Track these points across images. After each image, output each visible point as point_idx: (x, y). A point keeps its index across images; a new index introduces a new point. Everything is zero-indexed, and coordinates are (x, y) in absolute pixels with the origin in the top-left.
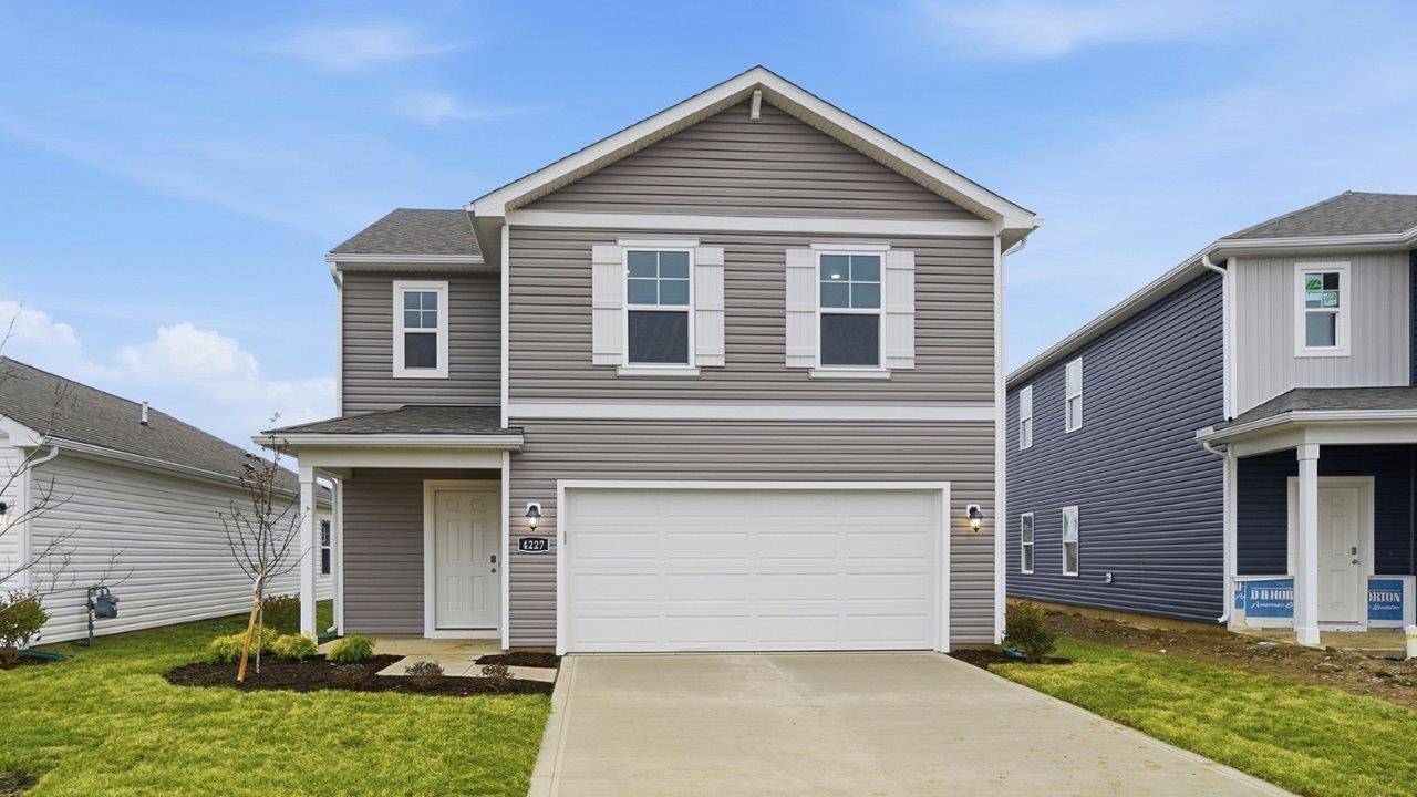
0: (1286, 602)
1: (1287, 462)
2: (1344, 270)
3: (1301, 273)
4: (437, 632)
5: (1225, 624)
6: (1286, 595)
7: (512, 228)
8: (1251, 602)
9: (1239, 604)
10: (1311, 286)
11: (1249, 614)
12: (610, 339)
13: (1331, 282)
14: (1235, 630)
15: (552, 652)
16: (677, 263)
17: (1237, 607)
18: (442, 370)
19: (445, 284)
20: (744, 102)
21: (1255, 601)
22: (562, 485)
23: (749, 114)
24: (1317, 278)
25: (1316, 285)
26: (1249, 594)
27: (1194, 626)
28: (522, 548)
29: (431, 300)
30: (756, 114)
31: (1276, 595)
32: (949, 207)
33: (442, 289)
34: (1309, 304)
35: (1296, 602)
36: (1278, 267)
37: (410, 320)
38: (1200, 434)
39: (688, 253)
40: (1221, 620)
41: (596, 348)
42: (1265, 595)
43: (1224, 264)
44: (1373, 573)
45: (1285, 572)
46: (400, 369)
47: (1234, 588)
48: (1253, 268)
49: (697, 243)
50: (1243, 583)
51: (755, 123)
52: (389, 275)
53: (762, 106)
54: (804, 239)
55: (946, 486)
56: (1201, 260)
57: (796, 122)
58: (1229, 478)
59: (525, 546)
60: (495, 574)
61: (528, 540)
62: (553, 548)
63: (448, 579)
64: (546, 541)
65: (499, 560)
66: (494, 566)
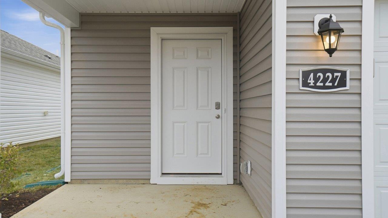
4: (163, 177)
28: (305, 84)
59: (311, 82)
60: (220, 120)
61: (315, 72)
62: (356, 83)
63: (173, 125)
64: (344, 74)
65: (223, 106)
66: (219, 112)
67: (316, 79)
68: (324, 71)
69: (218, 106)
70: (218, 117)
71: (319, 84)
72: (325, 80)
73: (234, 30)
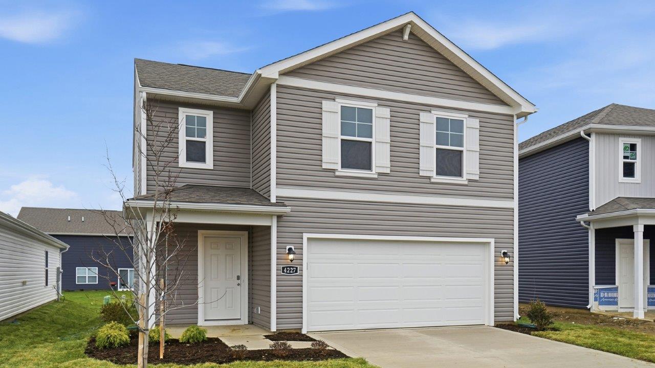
0: (615, 298)
1: (628, 232)
2: (638, 141)
3: (622, 142)
4: (207, 322)
5: (589, 309)
6: (615, 295)
7: (278, 86)
8: (601, 298)
9: (596, 300)
10: (625, 149)
11: (601, 304)
12: (332, 155)
13: (633, 147)
14: (594, 312)
15: (299, 331)
16: (367, 115)
17: (595, 301)
18: (209, 164)
19: (211, 112)
20: (400, 30)
21: (602, 298)
22: (306, 236)
23: (402, 37)
24: (627, 145)
25: (627, 149)
26: (600, 295)
27: (568, 310)
28: (283, 272)
29: (202, 121)
30: (406, 37)
31: (610, 295)
32: (493, 98)
33: (209, 115)
34: (625, 157)
35: (619, 298)
36: (612, 138)
37: (189, 133)
38: (579, 217)
39: (372, 110)
40: (588, 307)
41: (324, 158)
42: (606, 295)
43: (589, 135)
44: (649, 284)
45: (614, 284)
46: (183, 162)
47: (594, 292)
48: (602, 138)
49: (376, 105)
50: (597, 289)
51: (405, 42)
52: (175, 104)
53: (410, 34)
54: (429, 108)
55: (492, 241)
56: (580, 132)
57: (424, 45)
58: (592, 238)
59: (285, 271)
60: (239, 287)
61: (287, 267)
62: (301, 272)
63: (211, 290)
64: (297, 268)
65: (242, 278)
66: (239, 281)
67: (287, 270)
68: (290, 267)
69: (238, 278)
70: (239, 285)
71: (288, 272)
72: (290, 271)
73: (249, 234)
